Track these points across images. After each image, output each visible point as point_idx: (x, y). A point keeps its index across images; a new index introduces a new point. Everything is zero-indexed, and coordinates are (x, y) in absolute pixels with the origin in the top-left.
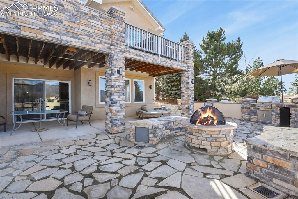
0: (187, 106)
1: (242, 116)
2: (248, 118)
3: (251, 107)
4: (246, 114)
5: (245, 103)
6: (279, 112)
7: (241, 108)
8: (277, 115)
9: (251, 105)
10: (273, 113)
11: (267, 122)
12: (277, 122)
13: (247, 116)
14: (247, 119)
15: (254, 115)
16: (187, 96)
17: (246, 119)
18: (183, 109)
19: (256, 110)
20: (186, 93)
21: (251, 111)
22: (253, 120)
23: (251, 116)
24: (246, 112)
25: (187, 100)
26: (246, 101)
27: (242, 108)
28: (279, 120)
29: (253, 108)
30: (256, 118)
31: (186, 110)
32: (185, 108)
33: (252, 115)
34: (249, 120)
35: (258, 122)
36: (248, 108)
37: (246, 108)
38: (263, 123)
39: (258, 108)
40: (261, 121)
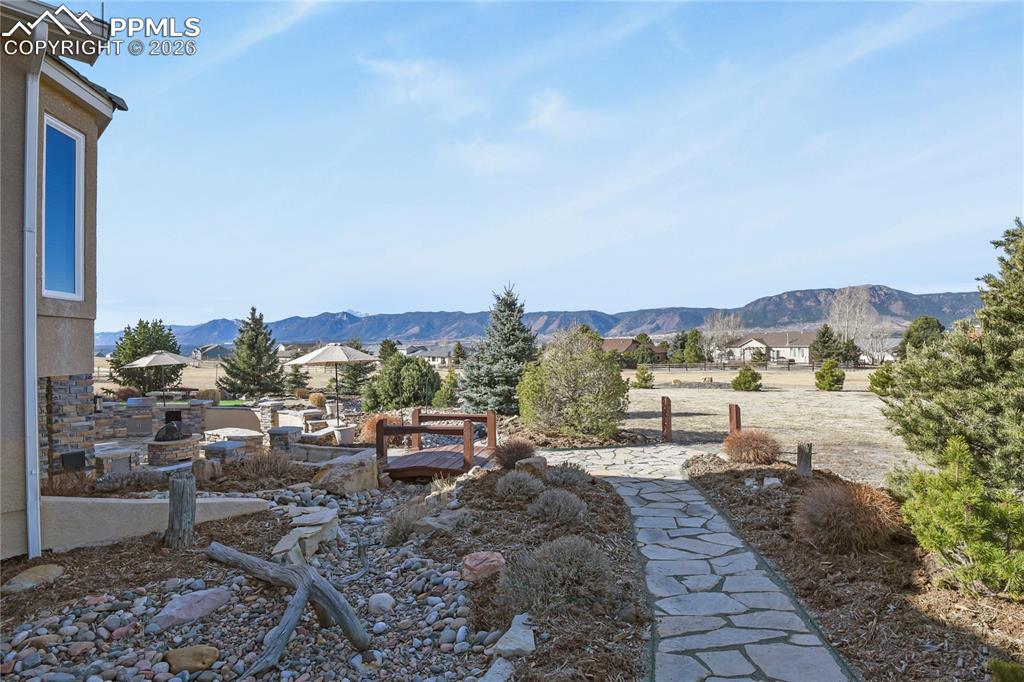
3: (115, 415)
8: (162, 422)
9: (116, 411)
10: (154, 420)
11: (145, 433)
15: (122, 427)
21: (115, 421)
22: (120, 435)
29: (119, 417)
30: (125, 432)
33: (117, 428)
34: (113, 437)
35: (128, 436)
36: (111, 418)
37: (106, 418)
38: (139, 436)
39: (129, 416)
40: (134, 433)
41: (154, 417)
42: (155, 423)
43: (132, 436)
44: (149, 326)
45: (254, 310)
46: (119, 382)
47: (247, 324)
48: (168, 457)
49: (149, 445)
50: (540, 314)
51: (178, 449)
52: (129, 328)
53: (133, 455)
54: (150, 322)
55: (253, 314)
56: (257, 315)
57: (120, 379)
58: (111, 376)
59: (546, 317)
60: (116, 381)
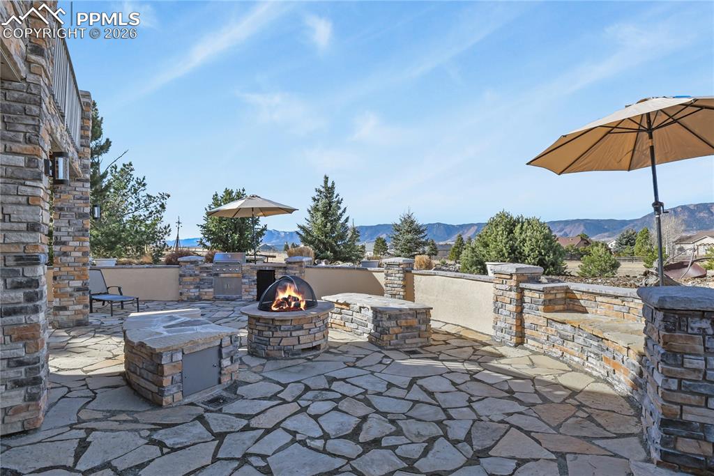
0: (78, 284)
1: (181, 294)
2: (197, 294)
3: (201, 272)
4: (192, 287)
5: (188, 265)
6: (256, 277)
7: (178, 277)
8: (253, 283)
9: (202, 268)
10: (244, 280)
11: (235, 296)
12: (252, 293)
13: (194, 292)
14: (193, 297)
15: (209, 288)
16: (80, 254)
17: (191, 298)
18: (63, 294)
19: (212, 277)
20: (77, 244)
21: (201, 280)
22: (206, 297)
23: (201, 290)
24: (191, 284)
25: (81, 264)
26: (192, 262)
27: (181, 276)
28: (256, 290)
29: (205, 275)
30: (211, 294)
31: (76, 294)
32: (69, 290)
33: (203, 289)
34: (199, 299)
35: (215, 299)
36: (196, 275)
37: (191, 276)
38: (227, 299)
39: (217, 275)
40: (222, 296)
41: (243, 277)
42: (244, 283)
43: (218, 299)
44: (234, 194)
45: (327, 178)
46: (208, 248)
47: (321, 192)
48: (284, 342)
49: (251, 317)
50: (472, 225)
51: (302, 328)
52: (216, 195)
53: (226, 342)
54: (235, 191)
55: (326, 182)
56: (330, 184)
57: (208, 244)
58: (201, 243)
59: (476, 227)
60: (205, 246)
